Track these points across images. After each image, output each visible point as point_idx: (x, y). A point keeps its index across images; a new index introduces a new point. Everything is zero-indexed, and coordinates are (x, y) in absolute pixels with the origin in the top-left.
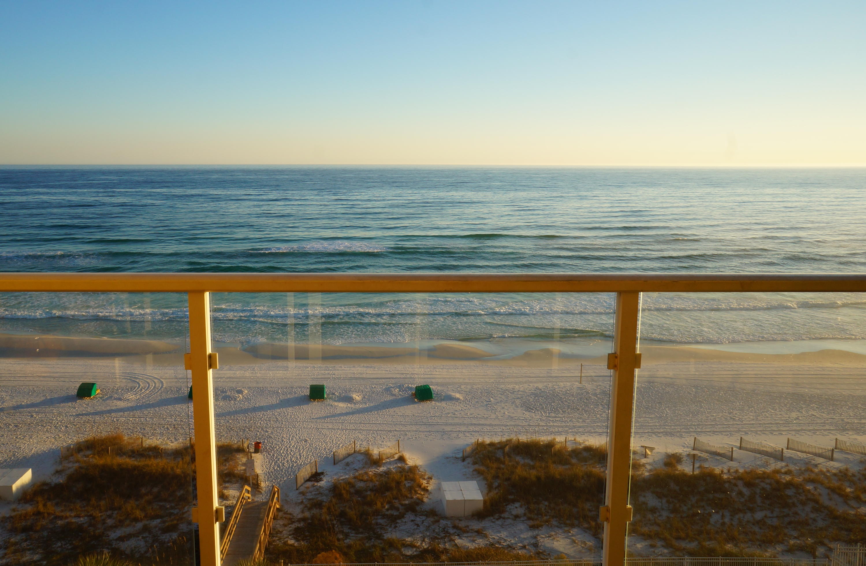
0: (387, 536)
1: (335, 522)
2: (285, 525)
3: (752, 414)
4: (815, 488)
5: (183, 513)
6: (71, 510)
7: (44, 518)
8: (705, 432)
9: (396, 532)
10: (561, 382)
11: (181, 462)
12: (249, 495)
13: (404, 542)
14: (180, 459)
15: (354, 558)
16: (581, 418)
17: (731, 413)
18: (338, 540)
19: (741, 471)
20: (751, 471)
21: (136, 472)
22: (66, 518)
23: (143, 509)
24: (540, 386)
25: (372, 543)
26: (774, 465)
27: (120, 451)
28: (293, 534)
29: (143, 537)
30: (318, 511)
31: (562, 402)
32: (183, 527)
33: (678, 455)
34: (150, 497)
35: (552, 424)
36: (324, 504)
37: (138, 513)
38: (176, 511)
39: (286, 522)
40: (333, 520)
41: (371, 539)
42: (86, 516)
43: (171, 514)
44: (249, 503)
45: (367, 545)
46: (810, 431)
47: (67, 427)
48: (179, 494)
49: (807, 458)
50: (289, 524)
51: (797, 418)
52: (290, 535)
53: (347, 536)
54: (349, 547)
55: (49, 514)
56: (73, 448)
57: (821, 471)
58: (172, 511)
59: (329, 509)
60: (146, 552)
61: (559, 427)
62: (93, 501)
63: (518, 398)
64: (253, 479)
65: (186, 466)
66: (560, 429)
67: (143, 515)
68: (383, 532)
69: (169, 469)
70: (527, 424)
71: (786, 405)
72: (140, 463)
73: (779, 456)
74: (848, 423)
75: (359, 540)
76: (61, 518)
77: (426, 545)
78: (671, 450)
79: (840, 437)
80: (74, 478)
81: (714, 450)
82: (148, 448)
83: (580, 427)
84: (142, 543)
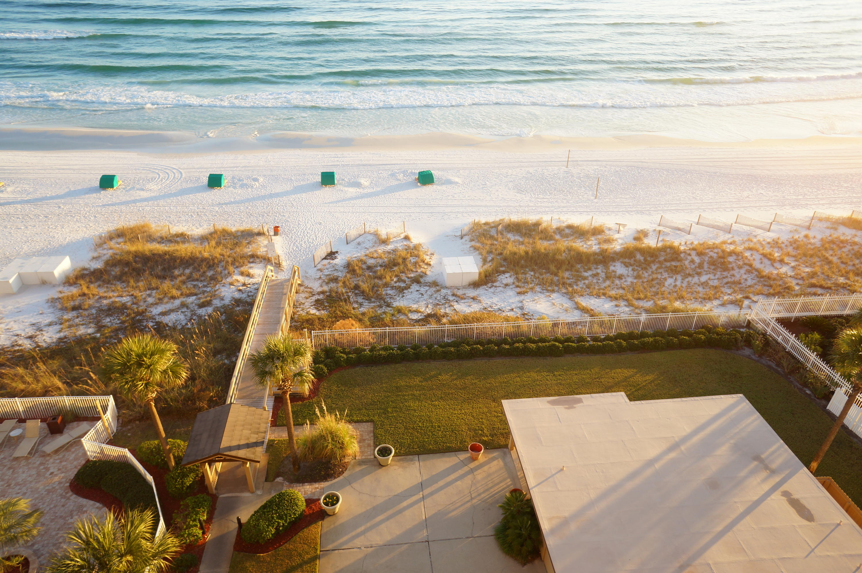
0: (396, 304)
1: (350, 294)
2: (307, 298)
3: (711, 194)
4: (752, 255)
5: (215, 291)
6: (113, 291)
7: (89, 298)
8: (670, 210)
9: (403, 300)
10: (550, 166)
11: (207, 247)
12: (273, 274)
13: (410, 308)
14: (206, 244)
15: (368, 323)
16: (565, 199)
17: (695, 193)
18: (354, 309)
19: (696, 243)
20: (704, 243)
21: (167, 256)
22: (110, 297)
23: (179, 288)
24: (531, 170)
25: (383, 311)
26: (723, 237)
27: (150, 238)
28: (314, 305)
29: (182, 312)
30: (335, 284)
31: (550, 185)
32: (217, 303)
33: (646, 230)
34: (183, 278)
35: (539, 205)
36: (339, 279)
37: (175, 292)
38: (208, 289)
39: (307, 295)
40: (348, 293)
41: (382, 307)
42: (128, 295)
43: (204, 292)
44: (273, 281)
45: (379, 312)
46: (756, 207)
47: (95, 217)
48: (210, 273)
49: (749, 230)
50: (310, 297)
51: (748, 197)
52: (312, 306)
53: (361, 305)
54: (363, 314)
55: (93, 295)
56: (105, 237)
57: (759, 240)
58: (205, 289)
59: (344, 283)
60: (187, 324)
61: (546, 207)
62: (132, 282)
63: (511, 181)
64: (275, 259)
65: (212, 249)
66: (547, 209)
67: (179, 293)
68: (392, 301)
69: (198, 253)
70: (518, 205)
71: (740, 185)
72: (170, 249)
73: (729, 230)
74: (788, 199)
75: (372, 308)
76: (106, 298)
77: (429, 310)
78: (641, 227)
79: (779, 212)
80: (112, 263)
81: (676, 226)
82: (175, 235)
83: (564, 207)
84: (182, 317)
